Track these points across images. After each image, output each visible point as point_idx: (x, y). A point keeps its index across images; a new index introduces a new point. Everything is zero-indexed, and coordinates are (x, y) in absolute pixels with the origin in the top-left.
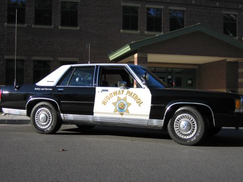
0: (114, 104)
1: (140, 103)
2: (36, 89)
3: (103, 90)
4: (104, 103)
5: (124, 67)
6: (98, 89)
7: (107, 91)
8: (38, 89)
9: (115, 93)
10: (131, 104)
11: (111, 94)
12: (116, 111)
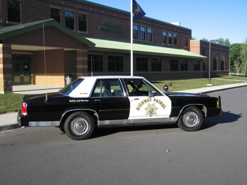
0: (146, 109)
1: (164, 106)
2: (70, 101)
3: (135, 99)
4: (138, 109)
5: (142, 79)
6: (131, 98)
7: (138, 99)
8: (72, 101)
10: (157, 108)
11: (143, 103)
12: (147, 114)
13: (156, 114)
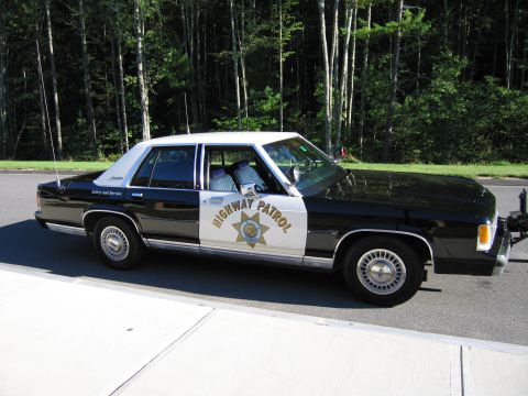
0: (236, 226)
2: (93, 191)
3: (214, 199)
4: (217, 223)
8: (96, 192)
9: (236, 206)
10: (268, 228)
11: (228, 208)
12: (239, 239)
13: (263, 242)
